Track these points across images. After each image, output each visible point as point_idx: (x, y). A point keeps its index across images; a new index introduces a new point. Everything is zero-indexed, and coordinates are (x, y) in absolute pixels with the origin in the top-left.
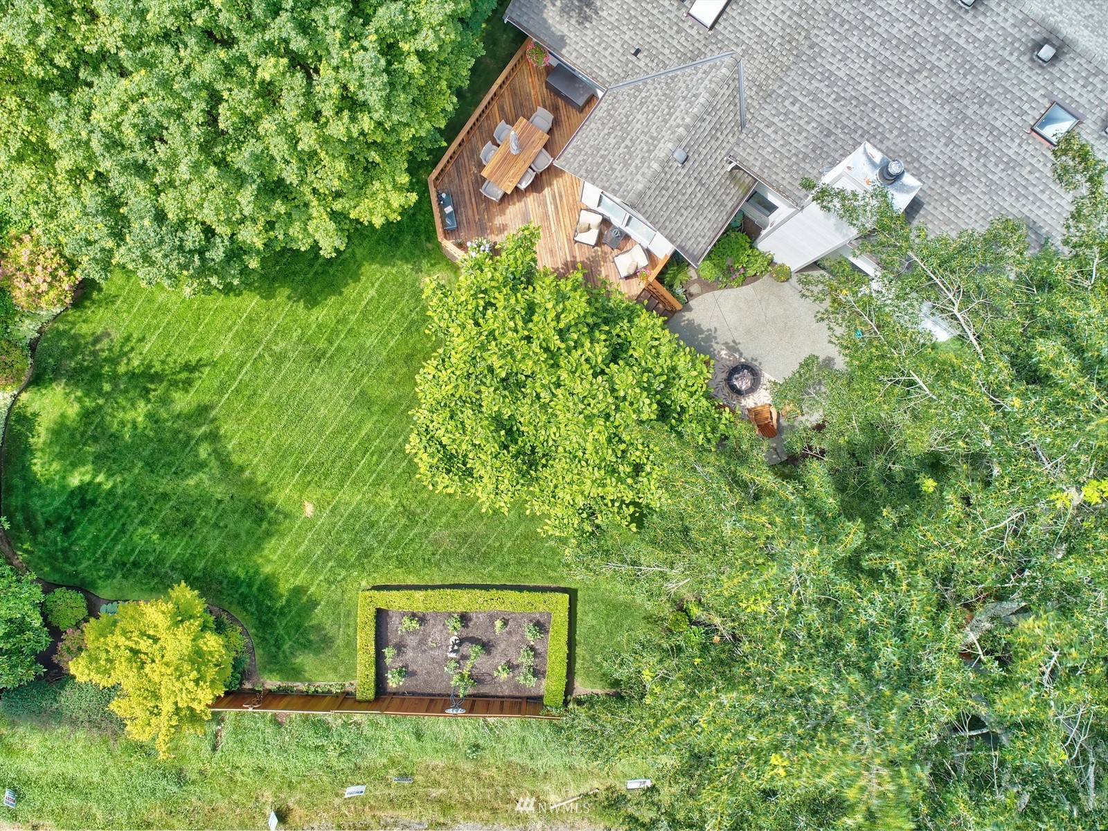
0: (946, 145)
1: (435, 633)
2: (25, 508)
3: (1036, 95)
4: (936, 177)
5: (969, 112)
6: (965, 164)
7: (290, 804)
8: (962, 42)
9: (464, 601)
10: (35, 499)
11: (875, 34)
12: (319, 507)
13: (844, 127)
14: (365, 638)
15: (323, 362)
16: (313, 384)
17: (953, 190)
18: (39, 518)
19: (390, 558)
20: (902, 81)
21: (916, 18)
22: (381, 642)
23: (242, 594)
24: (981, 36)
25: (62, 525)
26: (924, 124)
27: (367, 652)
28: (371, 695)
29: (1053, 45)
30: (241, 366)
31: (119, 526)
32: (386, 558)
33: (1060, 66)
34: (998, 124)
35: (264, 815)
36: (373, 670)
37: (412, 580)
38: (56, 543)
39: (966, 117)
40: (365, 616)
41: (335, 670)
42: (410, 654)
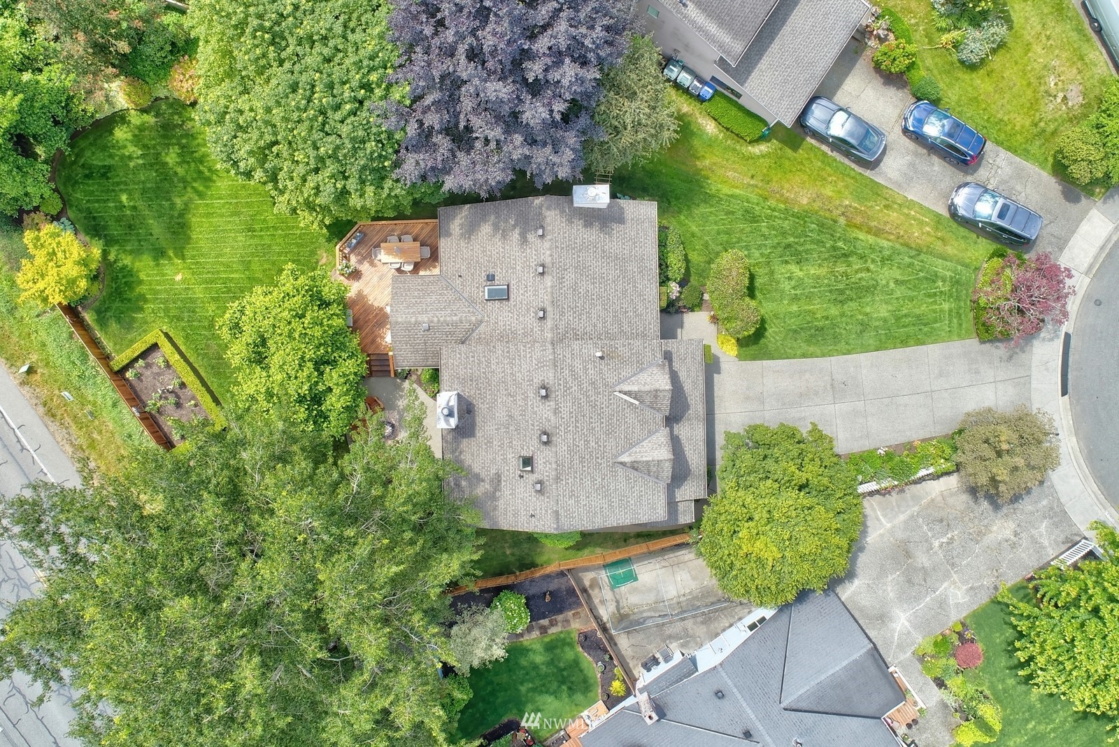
0: (496, 429)
1: (167, 377)
2: (82, 150)
3: (531, 448)
4: (483, 436)
5: (511, 428)
6: (495, 443)
7: (39, 371)
8: (530, 403)
9: (190, 379)
10: (90, 152)
11: (512, 368)
12: (184, 281)
13: (477, 384)
14: (139, 347)
15: (250, 233)
16: (236, 237)
17: (484, 447)
18: (83, 160)
19: (185, 331)
20: (505, 393)
21: (526, 379)
22: (144, 355)
23: (117, 276)
24: (535, 409)
25: (87, 172)
26: (497, 415)
27: (133, 352)
28: (116, 369)
29: (548, 438)
30: (219, 198)
31: (105, 198)
32: (183, 329)
33: (544, 447)
34: (514, 442)
35: (24, 362)
36: (127, 361)
37: (183, 348)
38: (77, 175)
39: (508, 428)
40: (149, 339)
41: (115, 344)
42: (148, 373)
